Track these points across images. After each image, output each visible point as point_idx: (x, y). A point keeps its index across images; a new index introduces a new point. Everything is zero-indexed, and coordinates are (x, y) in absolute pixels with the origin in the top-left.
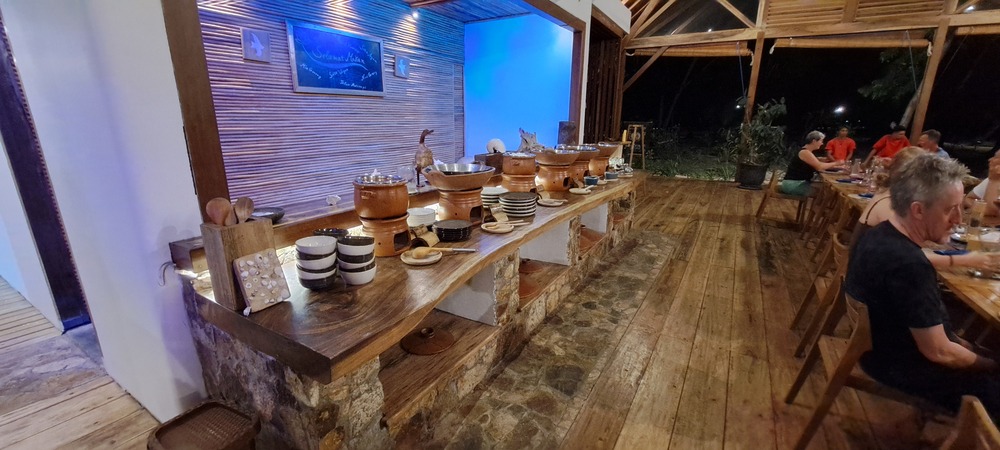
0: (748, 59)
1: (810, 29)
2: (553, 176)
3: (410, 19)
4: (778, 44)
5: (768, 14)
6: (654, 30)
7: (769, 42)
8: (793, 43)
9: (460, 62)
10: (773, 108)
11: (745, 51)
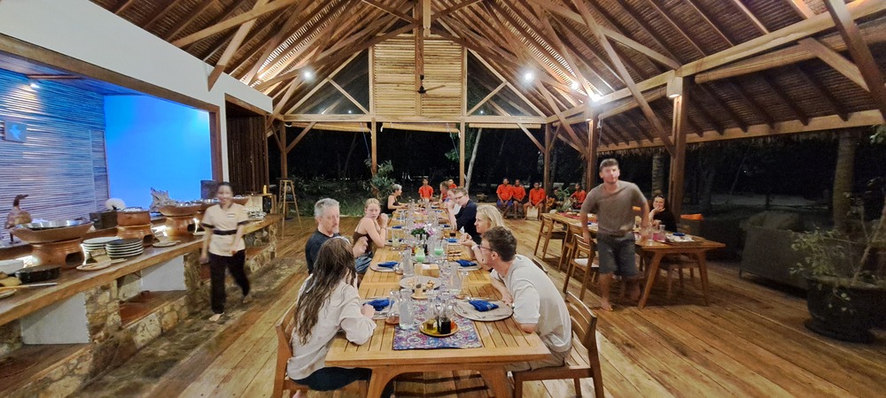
0: (369, 135)
1: (400, 118)
2: (178, 224)
3: (26, 88)
4: (384, 126)
5: (376, 107)
6: (307, 108)
7: (379, 125)
8: (393, 126)
9: (100, 127)
10: (386, 167)
11: (366, 129)
